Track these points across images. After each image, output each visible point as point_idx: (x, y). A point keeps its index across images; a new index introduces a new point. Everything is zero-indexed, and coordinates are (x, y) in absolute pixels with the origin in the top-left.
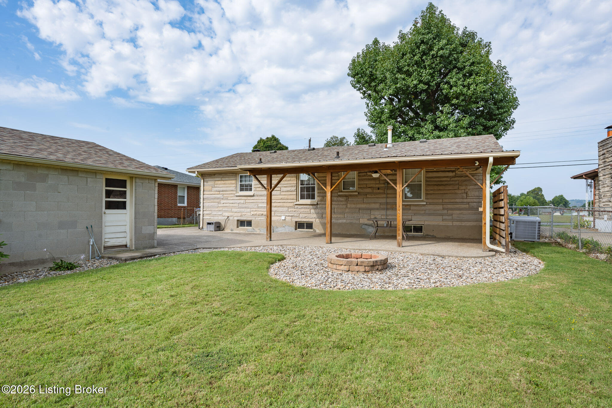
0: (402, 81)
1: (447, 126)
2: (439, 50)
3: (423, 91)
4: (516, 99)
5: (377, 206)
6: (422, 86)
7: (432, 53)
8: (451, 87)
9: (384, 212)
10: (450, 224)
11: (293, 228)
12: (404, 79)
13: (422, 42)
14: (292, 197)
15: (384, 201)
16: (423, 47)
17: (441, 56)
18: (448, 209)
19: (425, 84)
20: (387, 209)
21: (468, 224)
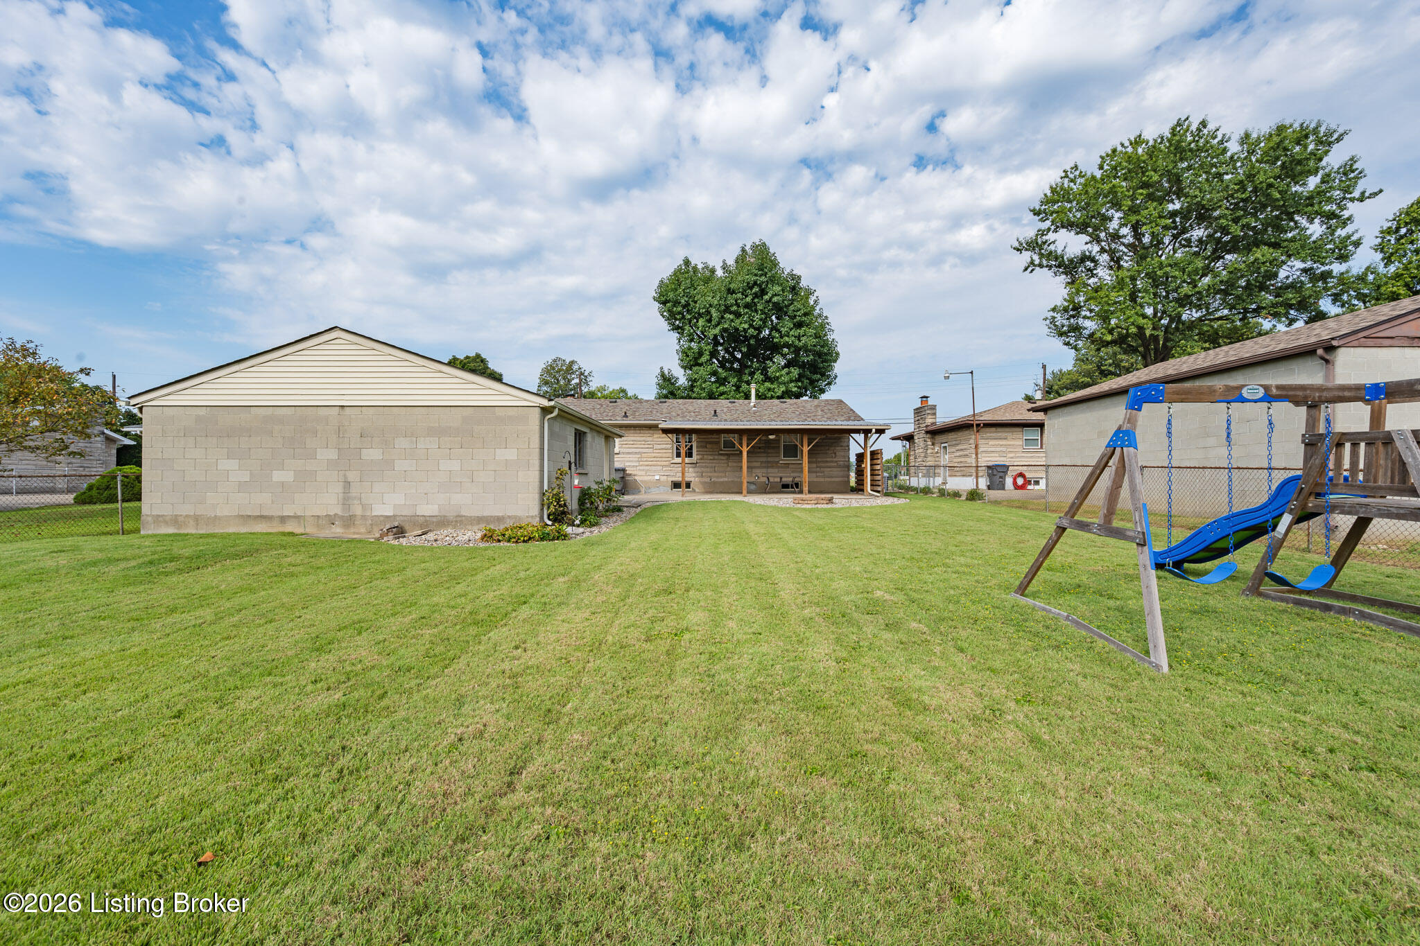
0: (730, 321)
1: (778, 378)
2: (774, 295)
3: (752, 336)
4: (838, 354)
5: (758, 464)
6: (751, 331)
7: (766, 297)
8: (781, 337)
9: (764, 470)
10: (822, 480)
11: (669, 489)
12: (732, 321)
13: (755, 283)
14: (667, 455)
15: (764, 459)
16: (756, 289)
17: (774, 303)
18: (820, 467)
19: (755, 329)
20: (768, 467)
21: (837, 479)
